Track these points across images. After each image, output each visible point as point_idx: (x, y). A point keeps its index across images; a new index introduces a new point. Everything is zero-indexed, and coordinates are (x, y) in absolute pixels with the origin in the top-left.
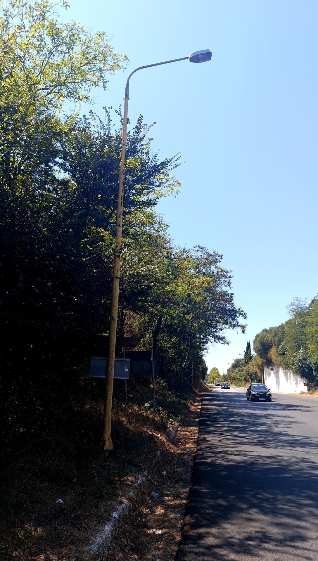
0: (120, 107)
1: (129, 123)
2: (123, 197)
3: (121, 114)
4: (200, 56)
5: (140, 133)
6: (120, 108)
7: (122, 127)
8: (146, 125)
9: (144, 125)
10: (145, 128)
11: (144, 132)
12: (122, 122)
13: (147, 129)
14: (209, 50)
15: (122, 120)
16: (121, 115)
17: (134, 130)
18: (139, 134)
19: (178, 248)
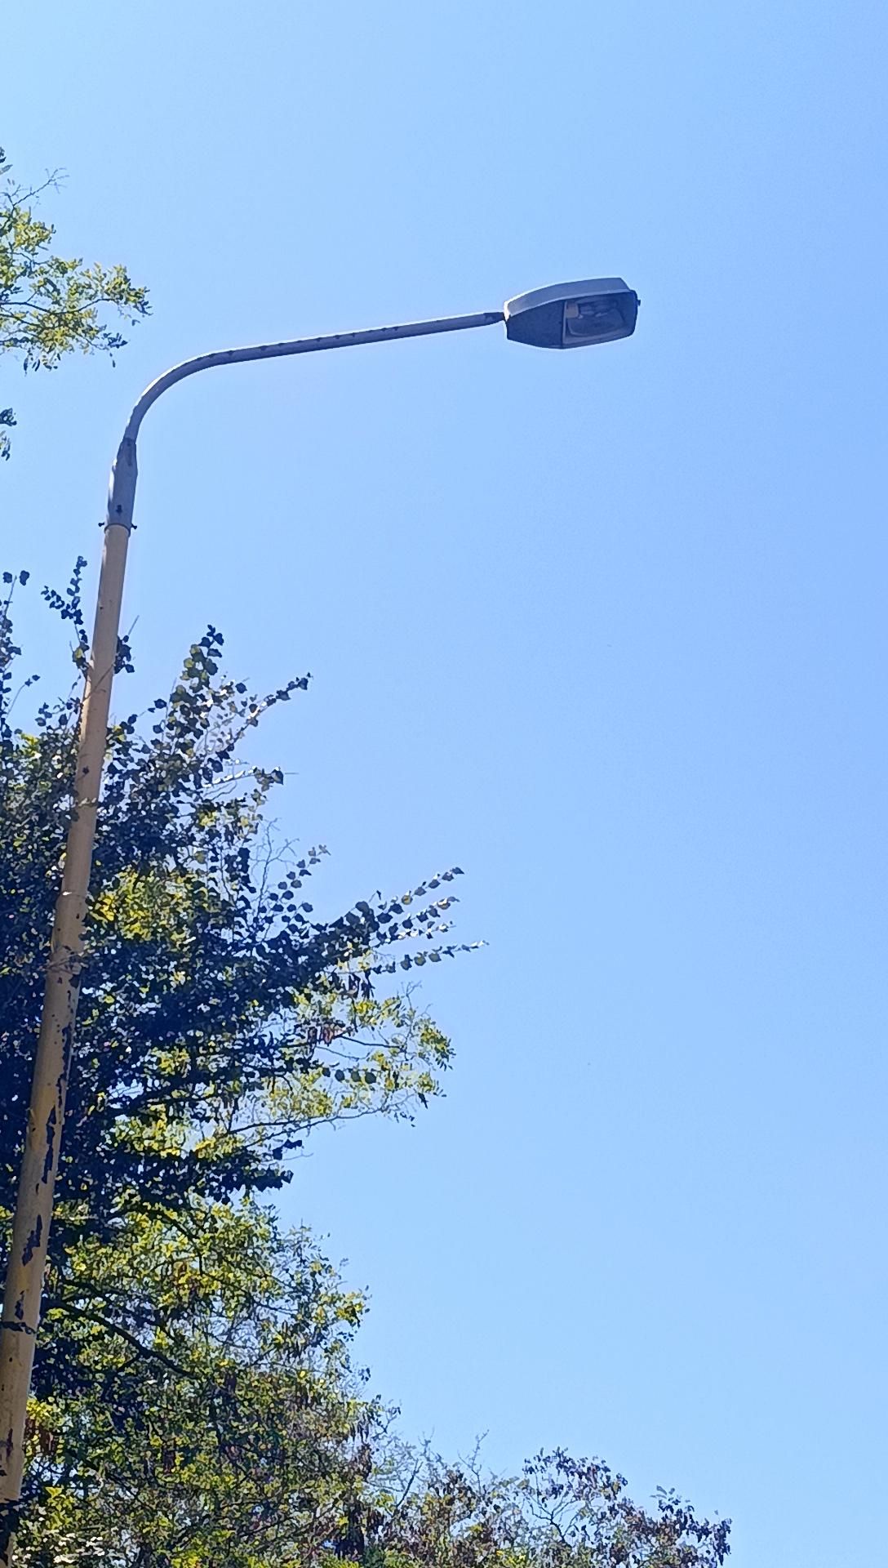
0: (77, 572)
1: (130, 669)
2: (58, 1129)
3: (79, 614)
4: (571, 313)
5: (198, 734)
6: (73, 582)
7: (82, 689)
8: (241, 688)
9: (228, 688)
10: (231, 704)
11: (224, 728)
12: (80, 662)
13: (249, 715)
14: (619, 281)
15: (85, 648)
16: (79, 622)
17: (161, 715)
18: (190, 736)
19: (424, 1473)
